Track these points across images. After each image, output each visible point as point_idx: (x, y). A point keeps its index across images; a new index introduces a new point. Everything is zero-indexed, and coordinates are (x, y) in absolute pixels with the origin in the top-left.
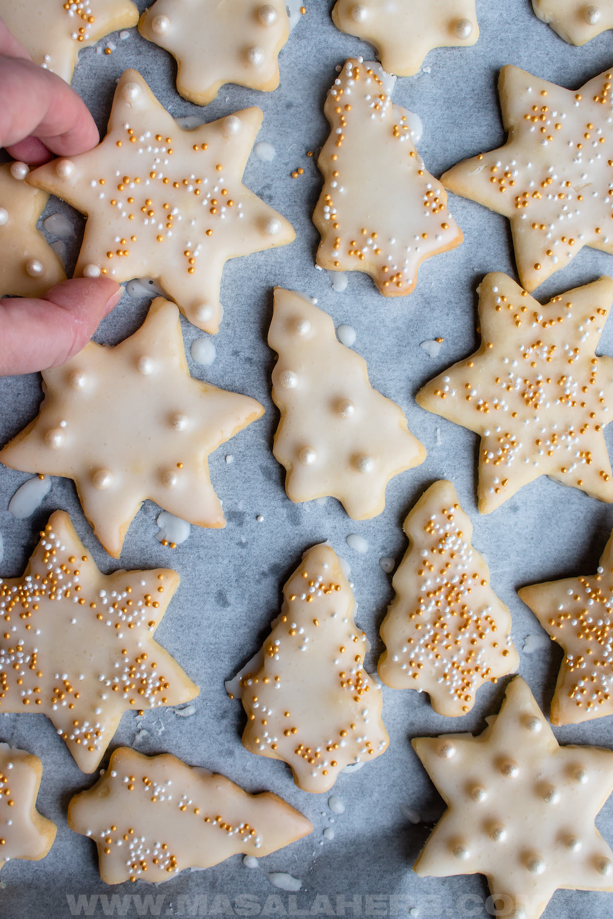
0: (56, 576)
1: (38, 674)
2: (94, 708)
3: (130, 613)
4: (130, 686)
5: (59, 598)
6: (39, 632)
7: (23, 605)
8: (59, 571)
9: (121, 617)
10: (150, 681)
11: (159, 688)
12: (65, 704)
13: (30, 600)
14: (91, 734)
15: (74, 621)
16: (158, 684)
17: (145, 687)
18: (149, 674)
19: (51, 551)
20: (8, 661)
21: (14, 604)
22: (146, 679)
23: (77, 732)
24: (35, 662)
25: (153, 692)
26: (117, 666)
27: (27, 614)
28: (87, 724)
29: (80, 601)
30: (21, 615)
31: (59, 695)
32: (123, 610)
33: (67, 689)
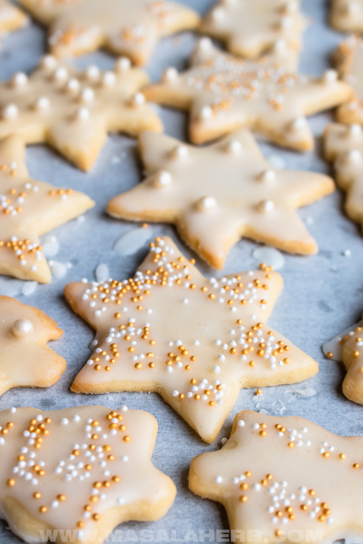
0: (166, 269)
1: (150, 342)
2: (211, 370)
3: (242, 292)
4: (248, 349)
5: (171, 284)
6: (150, 311)
7: (134, 291)
8: (169, 266)
9: (233, 296)
10: (269, 344)
11: (279, 350)
12: (180, 365)
13: (141, 287)
14: (211, 391)
15: (186, 301)
16: (277, 346)
17: (265, 348)
18: (267, 340)
19: (161, 254)
20: (119, 335)
21: (124, 291)
22: (264, 343)
23: (196, 389)
24: (147, 333)
25: (273, 353)
26: (233, 332)
27: (138, 297)
28: (205, 381)
29: (191, 286)
30: (132, 299)
31: (174, 358)
32: (234, 290)
33: (183, 352)
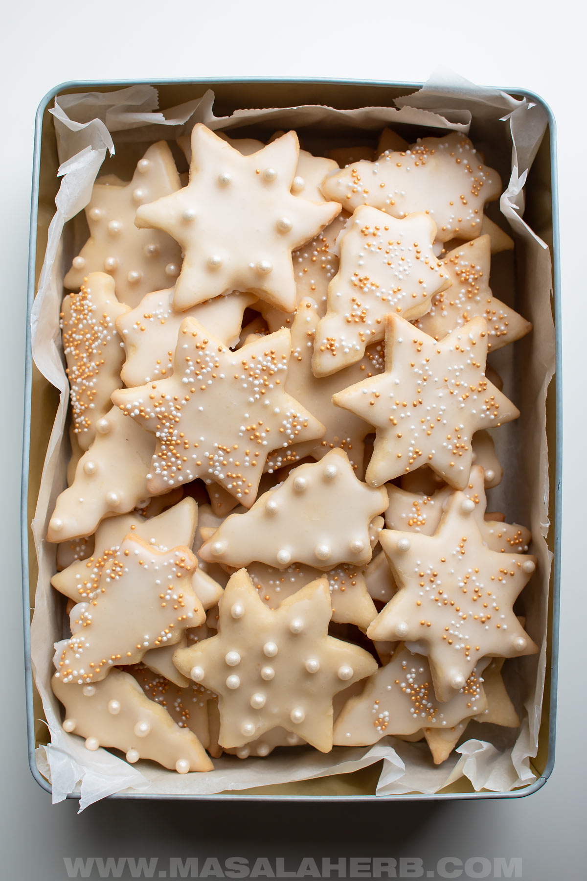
0: (161, 413)
1: (235, 449)
2: (275, 415)
3: (206, 363)
4: (265, 380)
5: (179, 414)
6: (202, 438)
7: (177, 444)
8: (158, 409)
9: (208, 372)
10: (265, 363)
11: (273, 358)
12: (264, 434)
13: (174, 438)
14: (294, 421)
15: (201, 408)
16: (269, 358)
17: (268, 368)
18: (259, 362)
19: (141, 411)
20: (219, 468)
21: (174, 451)
22: (262, 366)
23: (289, 431)
24: (225, 448)
25: (275, 364)
26: (245, 385)
27: (186, 443)
28: (285, 422)
29: (186, 400)
30: (186, 448)
31: (256, 437)
32: (202, 368)
33: (253, 429)
